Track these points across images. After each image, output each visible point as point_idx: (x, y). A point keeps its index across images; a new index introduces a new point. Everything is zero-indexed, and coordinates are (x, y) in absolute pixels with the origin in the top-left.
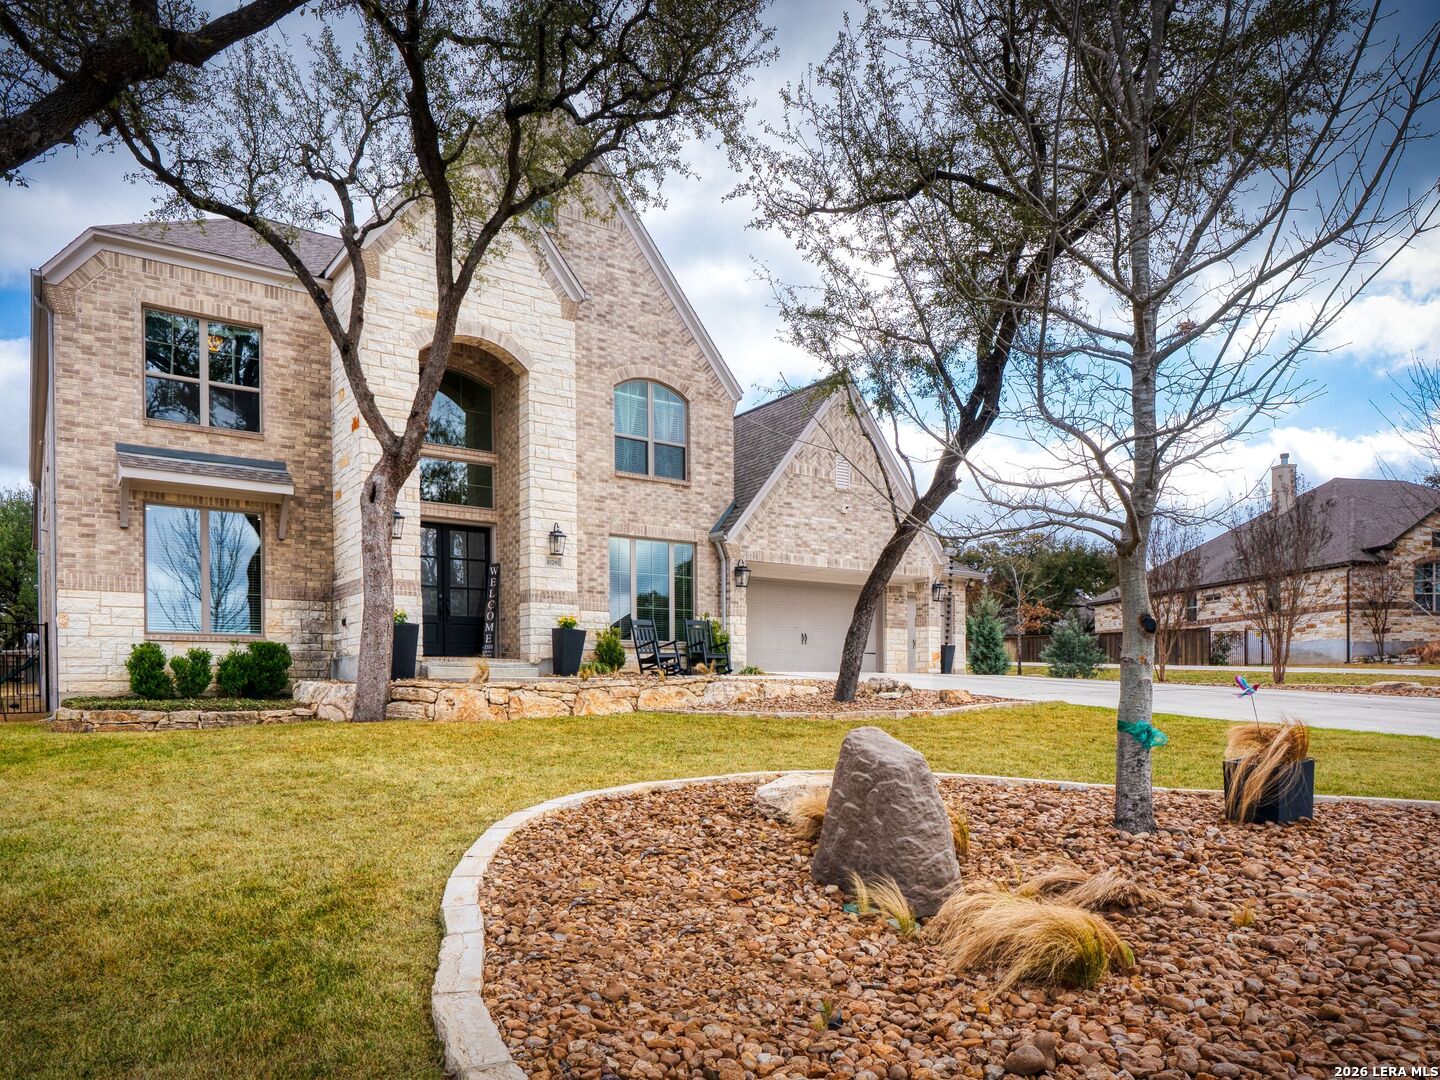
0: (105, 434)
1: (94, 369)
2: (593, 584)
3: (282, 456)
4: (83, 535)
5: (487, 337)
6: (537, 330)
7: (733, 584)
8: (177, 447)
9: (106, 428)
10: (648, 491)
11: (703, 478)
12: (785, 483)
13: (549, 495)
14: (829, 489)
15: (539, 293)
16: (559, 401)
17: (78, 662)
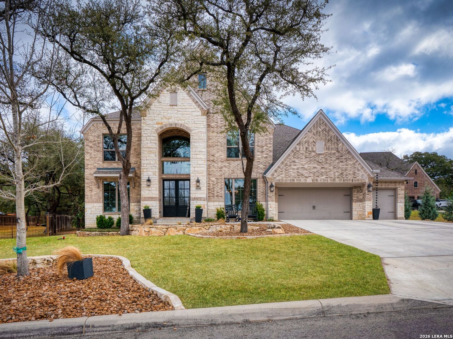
0: (95, 166)
1: (92, 151)
2: (218, 194)
3: (134, 166)
4: (90, 190)
5: (177, 126)
6: (193, 121)
7: (269, 192)
8: (110, 167)
9: (95, 165)
10: (238, 163)
11: (260, 157)
12: (293, 154)
13: (196, 169)
14: (313, 154)
15: (194, 110)
16: (200, 141)
17: (89, 220)
